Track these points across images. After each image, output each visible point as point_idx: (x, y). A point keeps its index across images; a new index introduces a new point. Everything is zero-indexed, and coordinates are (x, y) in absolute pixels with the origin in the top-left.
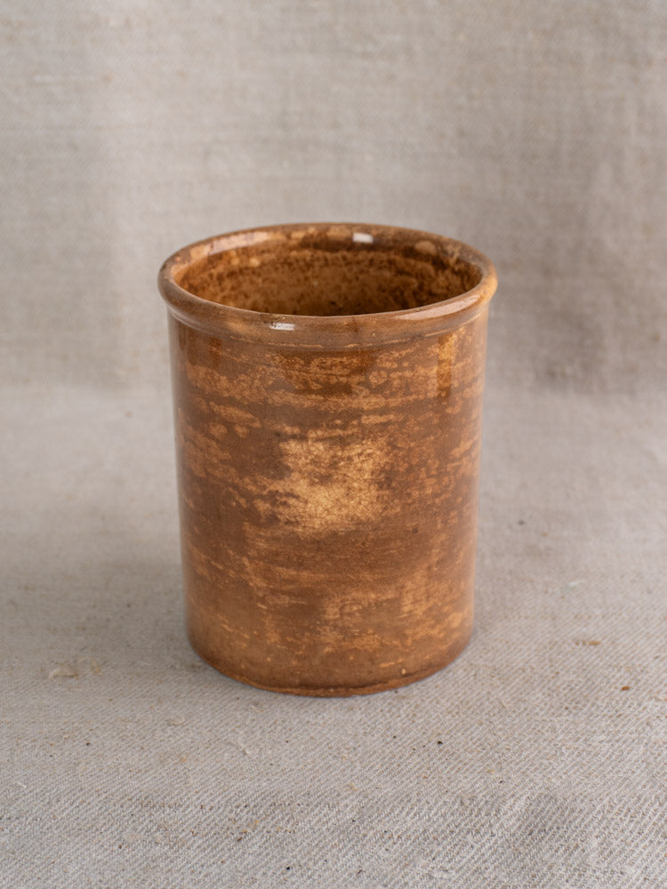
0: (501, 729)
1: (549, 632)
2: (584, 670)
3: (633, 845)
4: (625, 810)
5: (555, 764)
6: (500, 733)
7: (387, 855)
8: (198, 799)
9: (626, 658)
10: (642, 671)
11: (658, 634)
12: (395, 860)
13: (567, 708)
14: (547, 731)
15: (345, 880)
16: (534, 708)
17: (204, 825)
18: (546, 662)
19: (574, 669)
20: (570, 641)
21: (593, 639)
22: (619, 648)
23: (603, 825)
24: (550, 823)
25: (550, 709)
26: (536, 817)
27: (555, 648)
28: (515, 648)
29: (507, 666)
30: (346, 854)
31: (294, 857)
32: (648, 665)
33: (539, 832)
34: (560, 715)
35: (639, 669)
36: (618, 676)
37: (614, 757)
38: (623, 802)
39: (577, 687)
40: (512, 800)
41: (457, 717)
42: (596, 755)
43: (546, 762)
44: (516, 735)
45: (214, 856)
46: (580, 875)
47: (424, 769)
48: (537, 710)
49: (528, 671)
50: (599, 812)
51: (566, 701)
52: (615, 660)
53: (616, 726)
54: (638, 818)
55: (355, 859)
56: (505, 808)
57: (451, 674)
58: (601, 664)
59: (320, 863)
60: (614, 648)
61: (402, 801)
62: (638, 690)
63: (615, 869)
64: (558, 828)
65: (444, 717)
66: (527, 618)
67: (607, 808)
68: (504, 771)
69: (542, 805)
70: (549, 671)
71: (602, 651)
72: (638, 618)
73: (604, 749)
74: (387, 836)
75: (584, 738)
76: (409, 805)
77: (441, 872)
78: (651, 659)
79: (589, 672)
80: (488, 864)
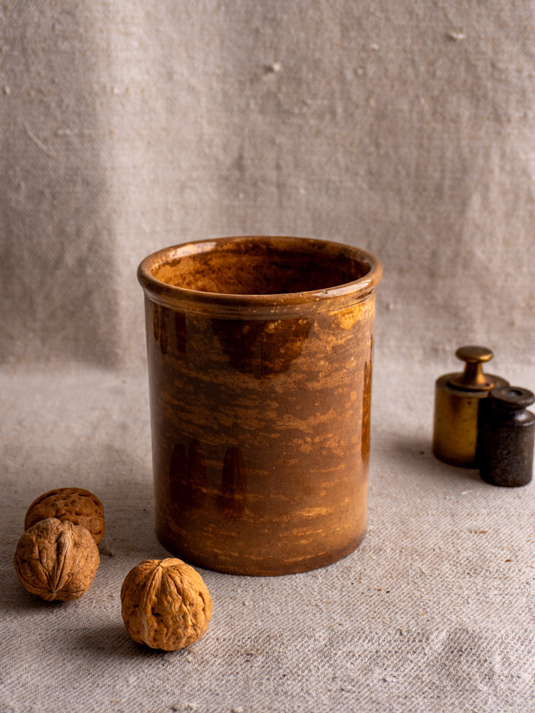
0: (423, 587)
1: (450, 525)
2: (477, 549)
3: (525, 659)
4: (517, 638)
5: (464, 610)
6: (423, 590)
7: (352, 667)
8: (214, 634)
9: (507, 541)
10: (519, 550)
11: (528, 525)
12: (358, 670)
13: (468, 574)
14: (456, 588)
15: (325, 682)
16: (445, 574)
17: (221, 650)
18: (450, 544)
19: (471, 549)
20: (465, 531)
21: (482, 529)
22: (501, 535)
23: (503, 647)
24: (465, 646)
25: (456, 575)
26: (454, 643)
27: (455, 535)
28: (427, 535)
29: (422, 547)
30: (324, 665)
31: (288, 668)
32: (523, 546)
33: (458, 652)
34: (464, 578)
35: (517, 549)
36: (502, 553)
37: (505, 605)
38: (514, 633)
39: (474, 560)
40: (437, 632)
41: (391, 579)
42: (493, 603)
43: (458, 609)
44: (434, 591)
45: (231, 669)
46: (489, 679)
47: (372, 612)
48: (448, 575)
49: (437, 550)
50: (499, 639)
51: (467, 569)
52: (500, 543)
53: (504, 584)
54: (527, 642)
55: (330, 670)
56: (432, 637)
57: (382, 552)
58: (489, 546)
59: (306, 672)
60: (498, 535)
61: (359, 632)
62: (517, 561)
63: (514, 675)
64: (471, 649)
65: (382, 579)
66: (433, 515)
67: (504, 636)
68: (429, 614)
69: (458, 635)
70: (452, 551)
71: (489, 537)
72: (513, 515)
73: (498, 600)
74: (351, 654)
75: (482, 593)
76: (364, 635)
77: (392, 678)
78: (525, 542)
79: (481, 551)
80: (424, 672)
